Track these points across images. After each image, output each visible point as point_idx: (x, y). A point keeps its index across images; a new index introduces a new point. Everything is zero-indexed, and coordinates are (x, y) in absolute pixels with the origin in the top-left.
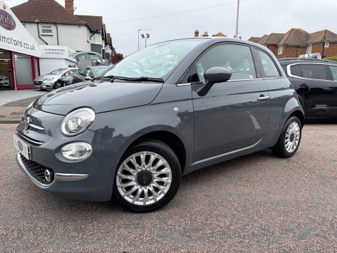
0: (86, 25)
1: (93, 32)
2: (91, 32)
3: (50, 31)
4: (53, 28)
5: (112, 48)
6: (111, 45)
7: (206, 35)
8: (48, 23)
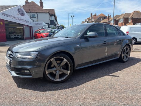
0: (49, 13)
1: (51, 15)
2: (50, 15)
3: (35, 16)
4: (36, 14)
5: (57, 22)
6: (57, 20)
7: (96, 15)
8: (34, 13)
